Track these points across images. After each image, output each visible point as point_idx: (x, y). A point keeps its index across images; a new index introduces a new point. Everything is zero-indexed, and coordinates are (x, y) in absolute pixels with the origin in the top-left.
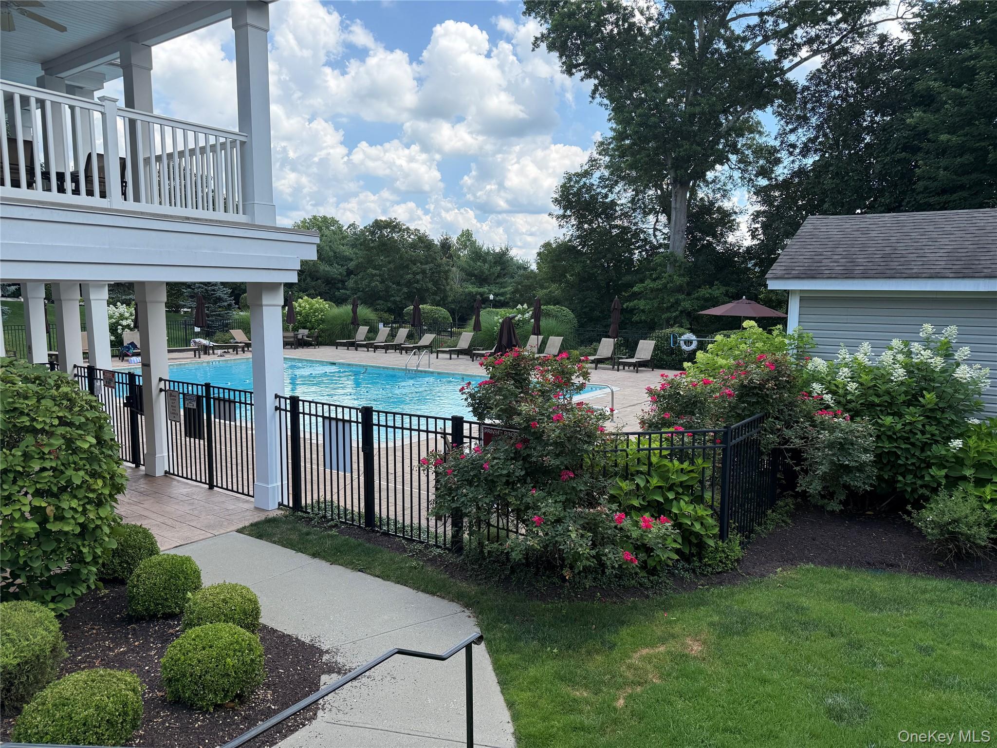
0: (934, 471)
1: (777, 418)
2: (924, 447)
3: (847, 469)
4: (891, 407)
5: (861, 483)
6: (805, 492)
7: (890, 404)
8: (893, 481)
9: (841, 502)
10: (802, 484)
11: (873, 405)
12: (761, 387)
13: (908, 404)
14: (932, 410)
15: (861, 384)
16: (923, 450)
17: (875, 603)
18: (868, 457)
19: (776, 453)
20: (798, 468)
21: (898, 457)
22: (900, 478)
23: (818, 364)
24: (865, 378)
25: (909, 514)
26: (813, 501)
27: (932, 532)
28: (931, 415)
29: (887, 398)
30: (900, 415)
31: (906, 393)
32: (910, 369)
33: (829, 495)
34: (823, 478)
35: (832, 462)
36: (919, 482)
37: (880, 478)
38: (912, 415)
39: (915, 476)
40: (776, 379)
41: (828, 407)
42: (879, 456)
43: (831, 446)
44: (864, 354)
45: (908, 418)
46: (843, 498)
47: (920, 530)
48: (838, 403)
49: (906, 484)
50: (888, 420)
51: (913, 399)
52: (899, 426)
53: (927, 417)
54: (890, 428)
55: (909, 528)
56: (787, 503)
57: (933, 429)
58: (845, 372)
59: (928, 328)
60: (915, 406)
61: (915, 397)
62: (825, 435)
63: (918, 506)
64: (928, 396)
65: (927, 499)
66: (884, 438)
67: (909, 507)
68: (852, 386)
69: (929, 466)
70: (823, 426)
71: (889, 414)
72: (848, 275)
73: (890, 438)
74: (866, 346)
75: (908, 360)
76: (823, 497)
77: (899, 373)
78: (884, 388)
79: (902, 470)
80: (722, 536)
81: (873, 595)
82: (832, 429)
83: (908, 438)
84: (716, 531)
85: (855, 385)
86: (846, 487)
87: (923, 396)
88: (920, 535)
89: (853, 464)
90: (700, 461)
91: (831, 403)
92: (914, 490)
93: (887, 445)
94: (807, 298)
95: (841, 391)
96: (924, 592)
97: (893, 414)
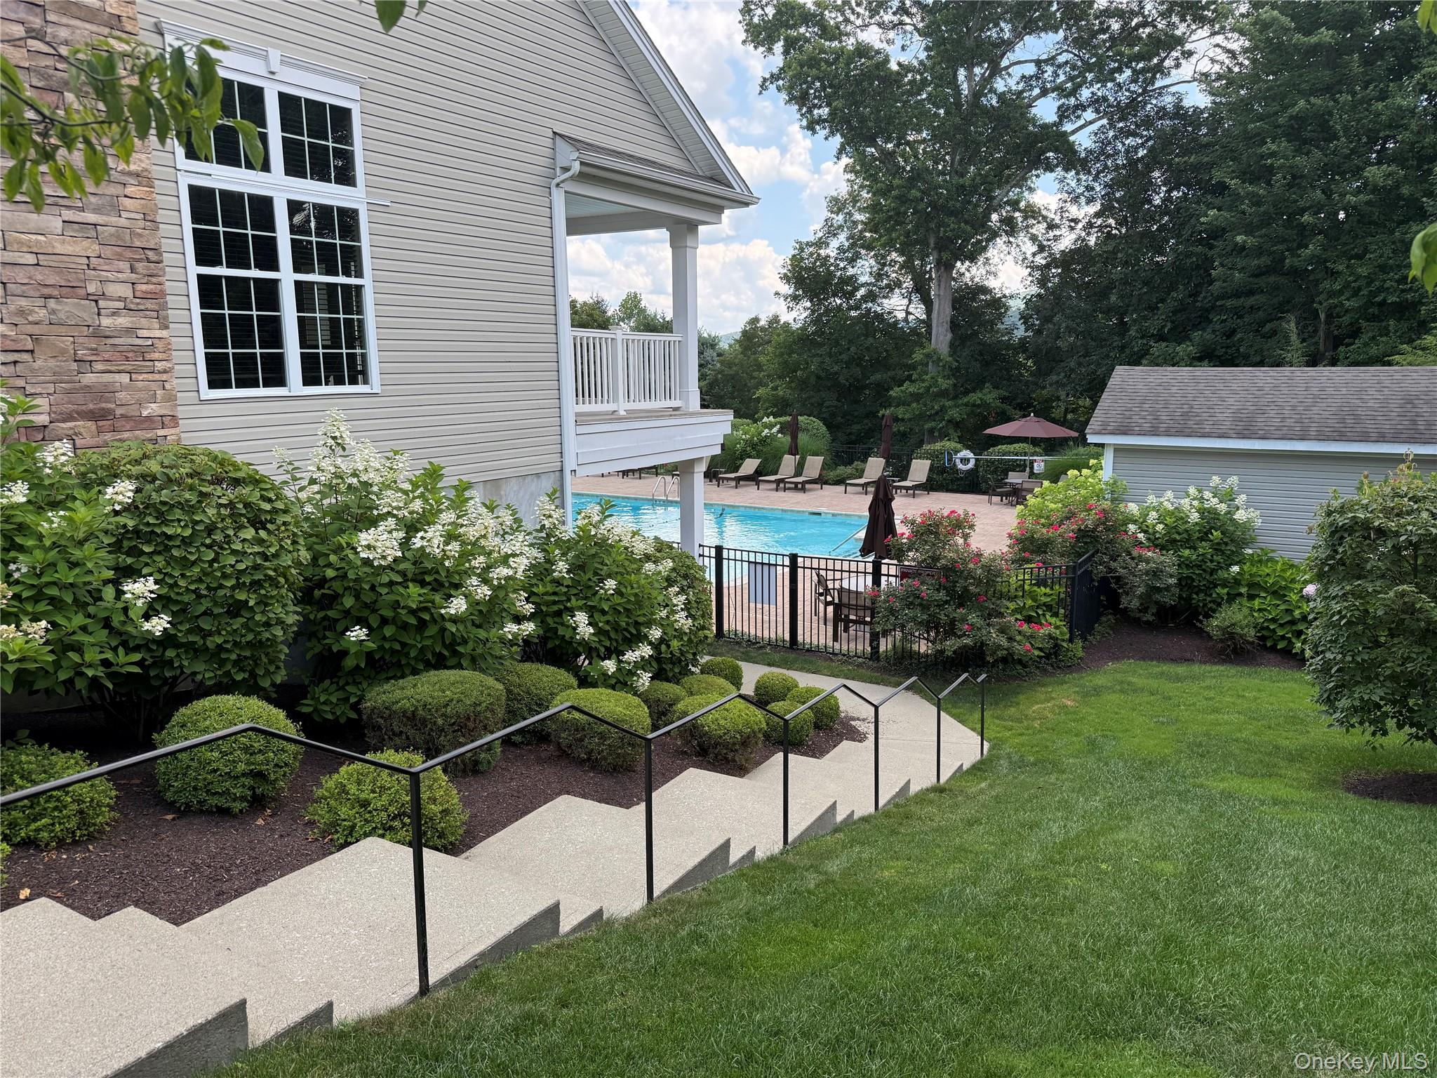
0: (1219, 590)
1: (1105, 554)
2: (1213, 572)
3: (1158, 590)
4: (1189, 542)
5: (1168, 600)
6: (1126, 608)
7: (1188, 540)
8: (1190, 599)
9: (1153, 614)
10: (1124, 602)
11: (1175, 541)
12: (1094, 530)
13: (1201, 539)
14: (1218, 544)
15: (1166, 525)
16: (1211, 574)
17: (1178, 679)
18: (1173, 581)
19: (1104, 581)
20: (1121, 591)
21: (1193, 580)
22: (1195, 596)
23: (1133, 508)
24: (1169, 520)
25: (1201, 622)
26: (1132, 615)
27: (1216, 633)
28: (1217, 548)
29: (1185, 535)
30: (1195, 549)
31: (1199, 531)
32: (1201, 511)
33: (1144, 609)
34: (1140, 597)
35: (1148, 585)
36: (1209, 599)
37: (1180, 597)
38: (1204, 548)
39: (1206, 594)
40: (1104, 523)
41: (1141, 543)
42: (1179, 580)
43: (1147, 573)
44: (1168, 500)
45: (1201, 551)
46: (1154, 611)
47: (1208, 633)
48: (1148, 539)
49: (1199, 601)
50: (1187, 552)
51: (1205, 536)
52: (1194, 557)
53: (1216, 549)
54: (1188, 558)
55: (1201, 633)
56: (1108, 618)
57: (1219, 558)
58: (1153, 514)
59: (1216, 480)
60: (1206, 541)
61: (1206, 534)
62: (1143, 566)
63: (1207, 616)
64: (1215, 533)
65: (1214, 611)
66: (1183, 566)
67: (1201, 617)
68: (1160, 527)
69: (1216, 586)
70: (1141, 559)
71: (1187, 548)
72: (1154, 432)
73: (1187, 566)
74: (1169, 494)
75: (1200, 505)
76: (1140, 611)
77: (1195, 517)
78: (1183, 528)
79: (1196, 589)
80: (1071, 640)
81: (1177, 674)
82: (1147, 561)
83: (1201, 566)
84: (1068, 636)
85: (1161, 526)
86: (1156, 603)
87: (1212, 534)
88: (1210, 637)
89: (1162, 586)
90: (1057, 587)
91: (1143, 540)
92: (1205, 605)
93: (1186, 572)
94: (1118, 450)
95: (1150, 531)
96: (1210, 672)
97: (1190, 548)
